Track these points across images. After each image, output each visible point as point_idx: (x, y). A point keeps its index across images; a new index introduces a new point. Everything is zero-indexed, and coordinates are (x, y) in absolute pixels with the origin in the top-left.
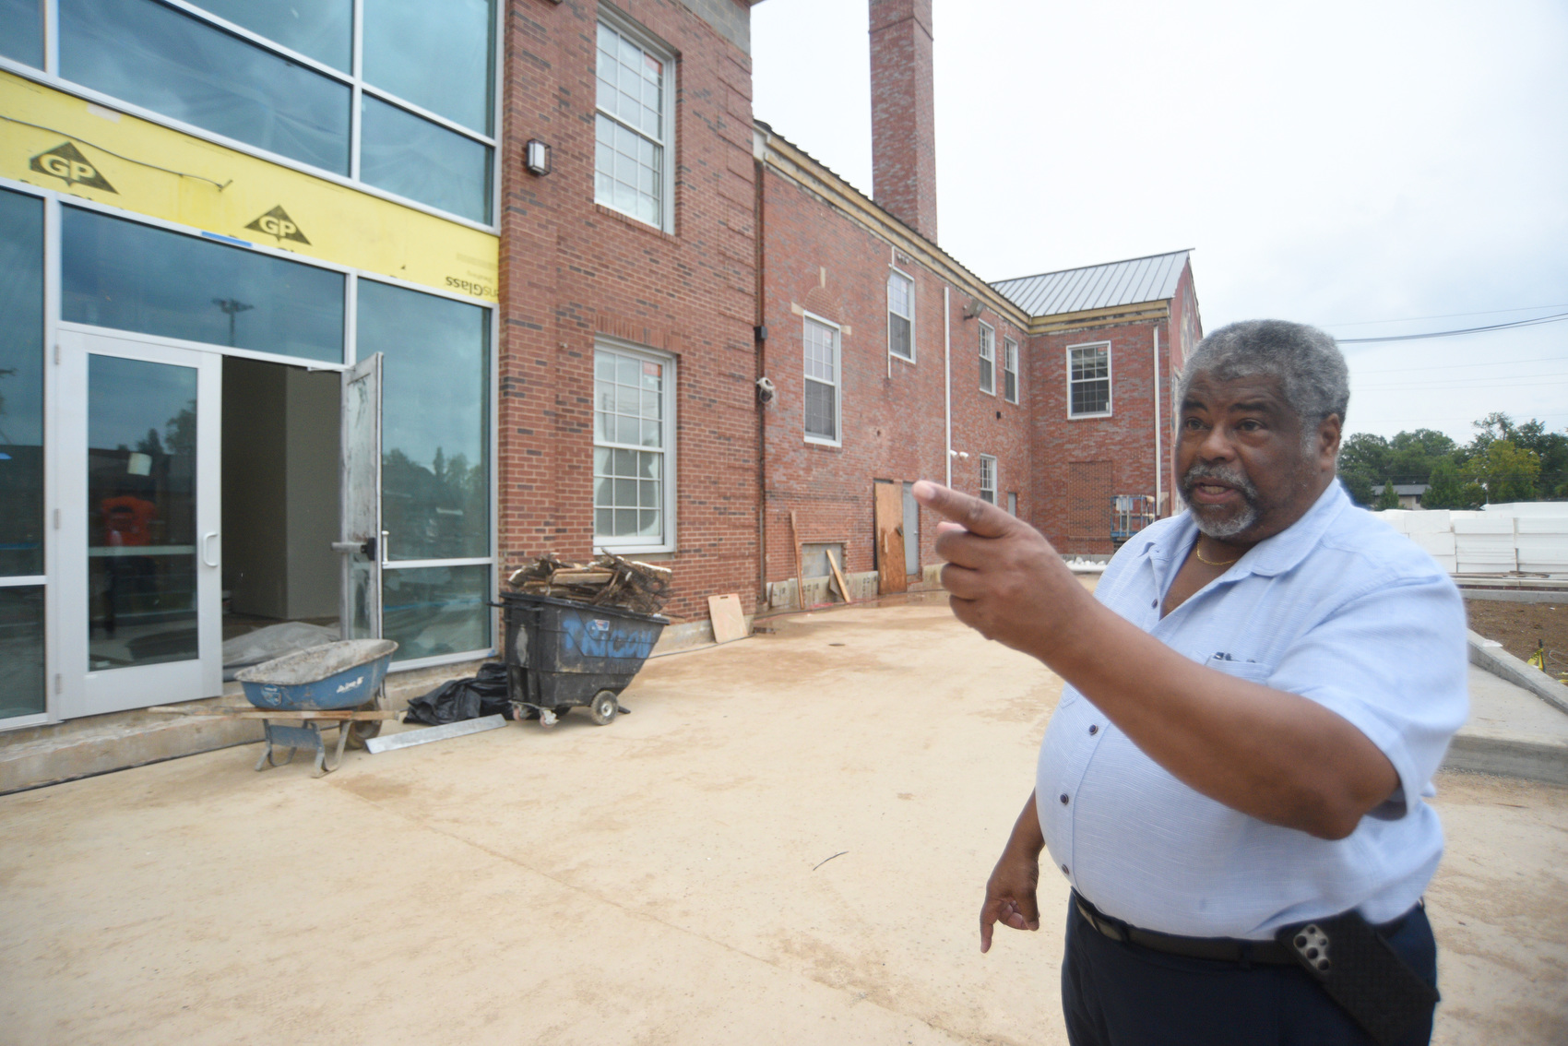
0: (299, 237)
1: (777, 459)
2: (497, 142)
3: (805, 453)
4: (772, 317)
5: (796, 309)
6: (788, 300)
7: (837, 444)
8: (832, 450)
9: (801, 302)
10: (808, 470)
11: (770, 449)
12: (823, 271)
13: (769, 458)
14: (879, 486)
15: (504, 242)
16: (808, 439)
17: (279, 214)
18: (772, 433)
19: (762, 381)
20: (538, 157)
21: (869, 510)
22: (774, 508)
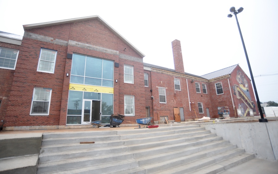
0: (98, 91)
1: (155, 106)
2: (113, 80)
3: (160, 105)
4: (153, 89)
5: (157, 87)
6: (156, 86)
7: (166, 103)
8: (165, 104)
9: (158, 86)
10: (160, 107)
11: (154, 105)
12: (162, 82)
13: (153, 106)
14: (174, 108)
15: (114, 88)
16: (160, 103)
17: (96, 90)
18: (154, 103)
19: (152, 96)
20: (117, 81)
21: (172, 112)
22: (155, 112)
